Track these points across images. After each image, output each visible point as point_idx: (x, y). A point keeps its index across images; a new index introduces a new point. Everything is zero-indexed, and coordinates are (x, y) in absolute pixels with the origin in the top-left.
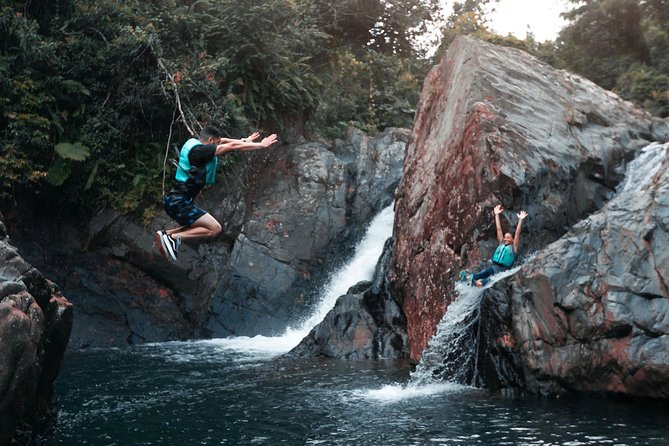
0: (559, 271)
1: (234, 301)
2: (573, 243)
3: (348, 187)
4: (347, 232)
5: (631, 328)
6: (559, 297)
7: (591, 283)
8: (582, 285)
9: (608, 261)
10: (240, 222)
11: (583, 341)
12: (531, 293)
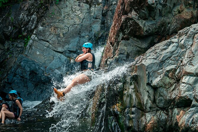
0: (155, 61)
1: (22, 75)
2: (173, 43)
3: (104, 6)
4: (101, 34)
5: (192, 101)
6: (151, 79)
7: (175, 70)
8: (168, 71)
9: (192, 55)
10: (33, 28)
11: (163, 109)
12: (137, 76)
